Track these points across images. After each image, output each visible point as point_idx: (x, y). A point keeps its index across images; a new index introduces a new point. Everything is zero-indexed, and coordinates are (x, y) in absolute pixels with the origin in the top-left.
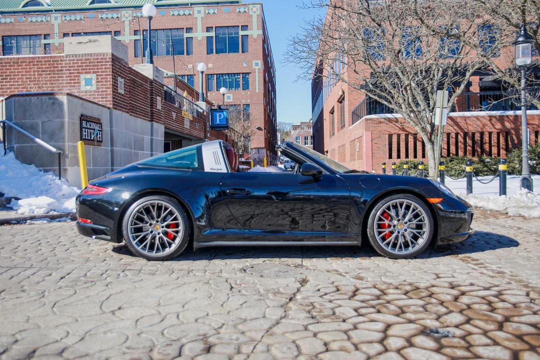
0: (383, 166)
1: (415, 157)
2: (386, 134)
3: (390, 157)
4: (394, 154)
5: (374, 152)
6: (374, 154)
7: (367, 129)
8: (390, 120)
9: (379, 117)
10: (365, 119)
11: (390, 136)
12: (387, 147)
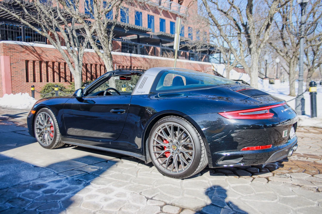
0: (32, 89)
1: (54, 81)
2: (23, 60)
3: (27, 81)
4: (31, 78)
5: (13, 75)
6: (13, 78)
7: (5, 54)
8: (26, 48)
9: (16, 44)
10: (4, 44)
11: (27, 62)
12: (25, 71)
